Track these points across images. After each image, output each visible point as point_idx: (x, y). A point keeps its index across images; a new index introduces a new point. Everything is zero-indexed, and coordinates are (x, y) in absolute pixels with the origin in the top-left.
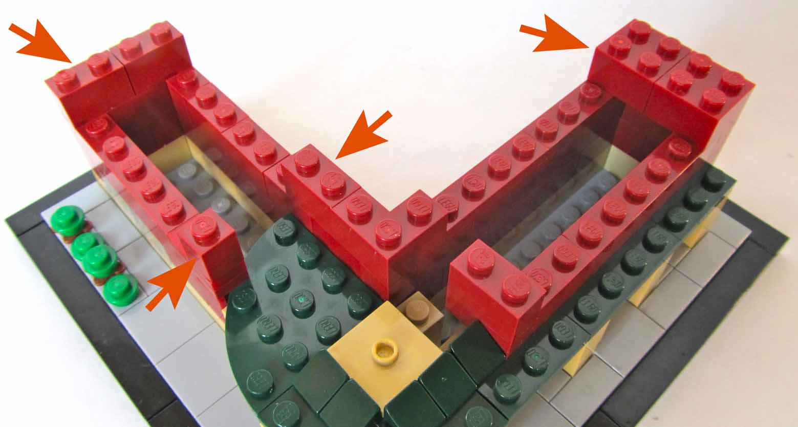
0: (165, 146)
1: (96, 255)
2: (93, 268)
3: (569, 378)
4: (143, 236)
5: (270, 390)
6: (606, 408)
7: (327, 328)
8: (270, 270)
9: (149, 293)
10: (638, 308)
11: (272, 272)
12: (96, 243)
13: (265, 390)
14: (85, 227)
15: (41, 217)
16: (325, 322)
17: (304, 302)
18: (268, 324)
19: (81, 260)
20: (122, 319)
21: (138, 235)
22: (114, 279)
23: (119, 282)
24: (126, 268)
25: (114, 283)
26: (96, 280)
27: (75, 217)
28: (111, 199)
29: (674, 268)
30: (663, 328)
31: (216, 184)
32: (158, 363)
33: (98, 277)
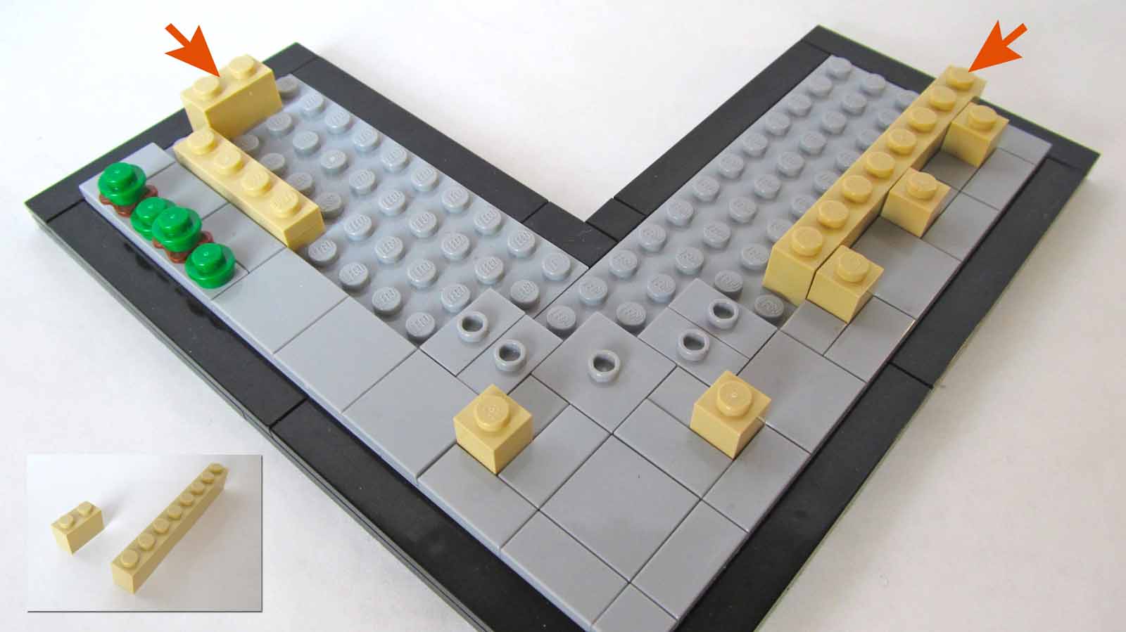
1: (171, 218)
2: (167, 236)
3: (846, 325)
4: (229, 201)
6: (897, 360)
9: (249, 268)
10: (921, 238)
12: (166, 207)
14: (146, 193)
15: (80, 193)
19: (147, 236)
20: (215, 306)
21: (225, 201)
22: (201, 249)
24: (213, 239)
25: (201, 253)
26: (173, 257)
27: (133, 178)
28: (178, 162)
29: (960, 192)
30: (957, 260)
32: (275, 352)
33: (175, 249)
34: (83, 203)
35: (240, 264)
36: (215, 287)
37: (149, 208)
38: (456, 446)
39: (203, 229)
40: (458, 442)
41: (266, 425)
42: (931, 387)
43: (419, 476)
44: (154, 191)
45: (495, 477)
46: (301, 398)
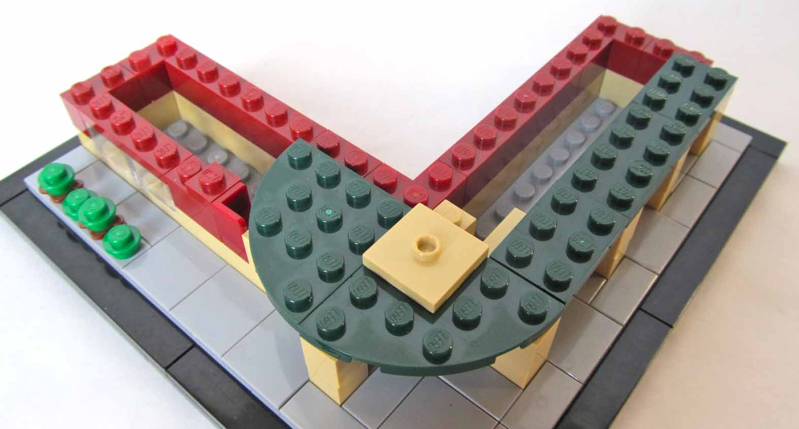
0: (153, 102)
1: (93, 205)
2: (89, 220)
3: (605, 280)
4: (138, 191)
5: (308, 299)
6: (644, 307)
7: (360, 236)
8: (291, 188)
9: (152, 243)
11: (293, 189)
12: (89, 197)
13: (303, 299)
14: (74, 185)
15: (24, 183)
16: (356, 230)
17: (332, 214)
18: (297, 237)
19: (75, 219)
20: (125, 273)
21: (134, 191)
22: (114, 230)
23: (117, 234)
24: (125, 222)
25: (114, 234)
26: (93, 235)
27: (64, 175)
28: (100, 160)
29: (687, 174)
30: (687, 227)
31: (210, 141)
33: (96, 229)
34: (27, 192)
35: (145, 240)
36: (127, 258)
37: (77, 197)
38: (309, 382)
39: (117, 214)
40: (311, 379)
41: (163, 367)
42: (671, 327)
43: (280, 408)
44: (81, 184)
45: (340, 408)
46: (190, 345)
